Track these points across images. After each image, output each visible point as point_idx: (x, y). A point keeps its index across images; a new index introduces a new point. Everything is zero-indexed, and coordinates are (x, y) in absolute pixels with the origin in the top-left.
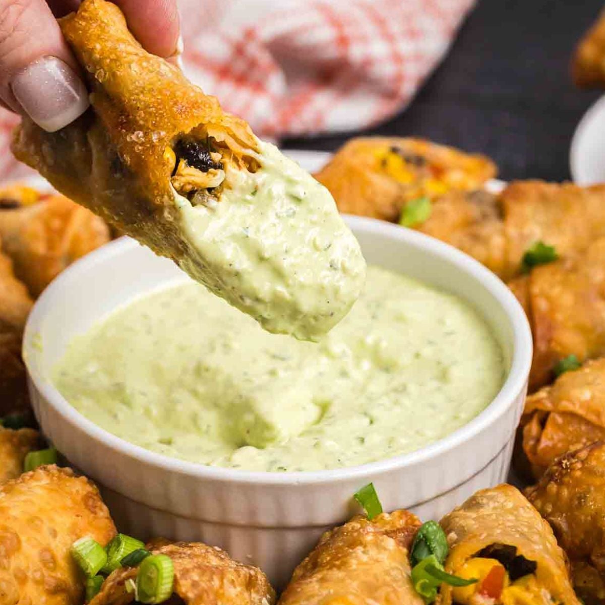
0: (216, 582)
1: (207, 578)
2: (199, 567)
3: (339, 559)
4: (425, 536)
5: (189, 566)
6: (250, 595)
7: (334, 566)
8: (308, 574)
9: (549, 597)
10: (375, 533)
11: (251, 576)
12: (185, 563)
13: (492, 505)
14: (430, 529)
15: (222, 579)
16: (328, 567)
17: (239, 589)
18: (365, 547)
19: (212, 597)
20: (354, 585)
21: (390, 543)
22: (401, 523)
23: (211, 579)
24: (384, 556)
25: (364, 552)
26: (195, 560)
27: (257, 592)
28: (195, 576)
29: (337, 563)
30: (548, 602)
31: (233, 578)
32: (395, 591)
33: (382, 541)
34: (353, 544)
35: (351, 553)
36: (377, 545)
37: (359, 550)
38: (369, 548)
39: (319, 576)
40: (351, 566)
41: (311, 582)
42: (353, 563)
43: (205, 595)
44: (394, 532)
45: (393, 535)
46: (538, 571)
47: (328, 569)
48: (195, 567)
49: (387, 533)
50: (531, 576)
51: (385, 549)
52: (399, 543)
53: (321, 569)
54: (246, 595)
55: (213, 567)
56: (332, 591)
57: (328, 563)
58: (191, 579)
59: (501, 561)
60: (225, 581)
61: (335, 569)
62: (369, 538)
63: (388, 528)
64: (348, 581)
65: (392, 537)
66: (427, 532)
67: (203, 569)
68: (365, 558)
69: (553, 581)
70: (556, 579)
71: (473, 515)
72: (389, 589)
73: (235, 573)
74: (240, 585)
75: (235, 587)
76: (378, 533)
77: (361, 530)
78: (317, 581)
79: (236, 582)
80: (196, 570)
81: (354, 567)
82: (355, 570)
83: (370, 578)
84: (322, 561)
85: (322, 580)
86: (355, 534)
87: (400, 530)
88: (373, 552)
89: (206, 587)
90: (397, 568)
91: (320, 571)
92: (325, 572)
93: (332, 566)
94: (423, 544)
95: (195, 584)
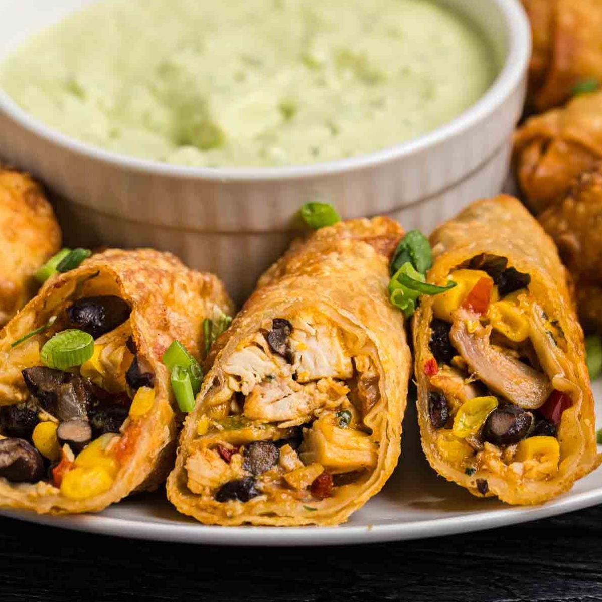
0: (165, 286)
1: (155, 281)
2: (146, 269)
3: (310, 265)
4: (408, 246)
5: (135, 268)
6: (205, 302)
7: (306, 272)
8: (275, 281)
9: (541, 312)
10: (352, 240)
11: (205, 283)
12: (130, 264)
13: (487, 216)
14: (415, 239)
15: (172, 282)
16: (298, 274)
17: (191, 294)
18: (340, 253)
19: (160, 301)
20: (326, 294)
21: (369, 250)
22: (381, 230)
23: (159, 282)
24: (360, 264)
25: (338, 259)
26: (142, 263)
27: (213, 301)
28: (141, 278)
29: (309, 269)
30: (540, 319)
31: (184, 282)
32: (371, 302)
33: (360, 248)
34: (326, 251)
35: (324, 260)
36: (354, 252)
37: (334, 256)
38: (344, 254)
39: (287, 282)
40: (322, 273)
41: (277, 289)
42: (326, 270)
43: (152, 298)
44: (374, 239)
45: (373, 242)
46: (530, 286)
47: (298, 276)
48: (141, 269)
49: (366, 240)
50: (523, 291)
51: (362, 257)
52: (378, 251)
53: (290, 275)
54: (200, 301)
55: (162, 270)
56: (301, 299)
57: (298, 269)
58: (136, 281)
59: (489, 274)
60: (176, 285)
61: (305, 276)
62: (346, 244)
63: (367, 234)
64: (319, 289)
65: (371, 244)
66: (412, 240)
67: (150, 272)
68: (339, 265)
69: (547, 297)
70: (550, 293)
71: (464, 225)
72: (366, 300)
73: (187, 278)
74: (194, 290)
75: (186, 292)
76: (355, 239)
77: (337, 236)
78: (284, 288)
79: (188, 288)
80: (142, 272)
81: (327, 274)
82: (327, 277)
83: (344, 287)
84: (292, 267)
85: (291, 287)
86: (330, 240)
87: (380, 238)
88: (350, 260)
89: (153, 290)
90: (374, 278)
91: (288, 278)
92: (295, 278)
93: (301, 272)
94: (405, 254)
95: (140, 286)
